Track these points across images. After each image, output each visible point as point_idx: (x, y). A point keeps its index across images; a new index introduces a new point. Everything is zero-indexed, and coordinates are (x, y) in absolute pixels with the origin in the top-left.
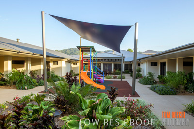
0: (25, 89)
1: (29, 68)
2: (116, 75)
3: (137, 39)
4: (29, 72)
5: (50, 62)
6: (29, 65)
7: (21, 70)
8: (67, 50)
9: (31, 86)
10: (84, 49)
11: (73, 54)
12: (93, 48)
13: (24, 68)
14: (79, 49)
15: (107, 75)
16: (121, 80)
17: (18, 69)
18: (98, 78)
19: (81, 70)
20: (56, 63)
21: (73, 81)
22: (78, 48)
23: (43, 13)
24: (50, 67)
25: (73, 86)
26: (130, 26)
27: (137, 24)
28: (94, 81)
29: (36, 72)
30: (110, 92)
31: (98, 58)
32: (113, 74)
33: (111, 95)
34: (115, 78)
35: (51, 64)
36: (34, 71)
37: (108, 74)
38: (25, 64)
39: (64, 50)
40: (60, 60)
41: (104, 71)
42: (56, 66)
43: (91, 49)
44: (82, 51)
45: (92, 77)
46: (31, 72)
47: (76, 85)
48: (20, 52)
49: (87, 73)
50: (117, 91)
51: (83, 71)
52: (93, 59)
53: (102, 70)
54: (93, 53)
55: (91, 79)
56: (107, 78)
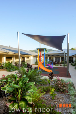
0: (11, 71)
1: (14, 60)
2: (61, 64)
3: (68, 43)
4: (14, 62)
5: (25, 57)
6: (14, 59)
7: (11, 61)
9: (14, 69)
10: (41, 50)
13: (12, 61)
16: (64, 67)
17: (9, 61)
20: (28, 57)
22: (38, 49)
23: (18, 32)
24: (25, 60)
26: (65, 36)
27: (69, 34)
29: (18, 62)
30: (50, 74)
31: (49, 54)
32: (60, 63)
33: (51, 76)
34: (61, 66)
35: (26, 58)
36: (17, 62)
38: (12, 58)
39: (34, 50)
40: (30, 56)
42: (28, 59)
43: (44, 50)
46: (15, 62)
48: (8, 53)
49: (42, 63)
50: (54, 74)
52: (46, 55)
53: (54, 61)
54: (46, 52)
55: (45, 66)
56: (56, 66)
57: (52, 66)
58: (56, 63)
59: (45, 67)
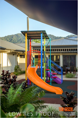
8: (12, 36)
10: (31, 35)
11: (21, 42)
12: (44, 32)
14: (24, 35)
15: (69, 72)
18: (54, 76)
19: (28, 66)
21: (12, 83)
22: (24, 33)
25: (11, 90)
28: (48, 82)
30: (65, 99)
31: (52, 47)
33: (67, 103)
37: (71, 71)
39: (8, 37)
41: (65, 66)
43: (42, 35)
44: (29, 38)
45: (45, 76)
47: (15, 88)
49: (36, 70)
51: (30, 67)
52: (45, 49)
53: (61, 64)
54: (45, 40)
55: (43, 78)
56: (68, 77)
57: (59, 77)
58: (68, 70)
59: (43, 80)
